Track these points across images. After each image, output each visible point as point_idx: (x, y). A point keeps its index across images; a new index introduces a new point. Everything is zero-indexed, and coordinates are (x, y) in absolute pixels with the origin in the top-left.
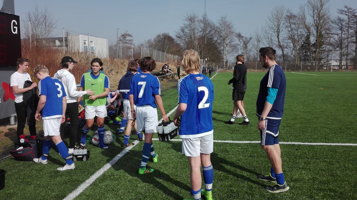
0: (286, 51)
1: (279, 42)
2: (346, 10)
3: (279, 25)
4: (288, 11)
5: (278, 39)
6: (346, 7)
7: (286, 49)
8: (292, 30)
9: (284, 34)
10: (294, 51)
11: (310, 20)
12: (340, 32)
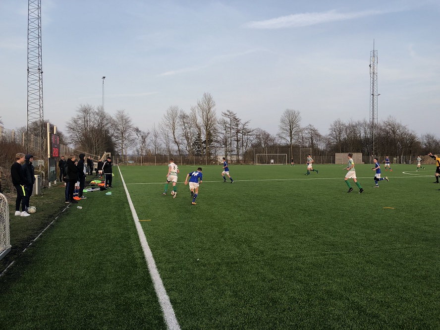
0: (181, 147)
1: (175, 138)
2: (228, 114)
3: (174, 123)
4: (181, 112)
5: (174, 135)
6: (228, 111)
7: (181, 145)
8: (185, 128)
9: (179, 131)
10: (188, 147)
11: (200, 121)
12: (224, 132)
